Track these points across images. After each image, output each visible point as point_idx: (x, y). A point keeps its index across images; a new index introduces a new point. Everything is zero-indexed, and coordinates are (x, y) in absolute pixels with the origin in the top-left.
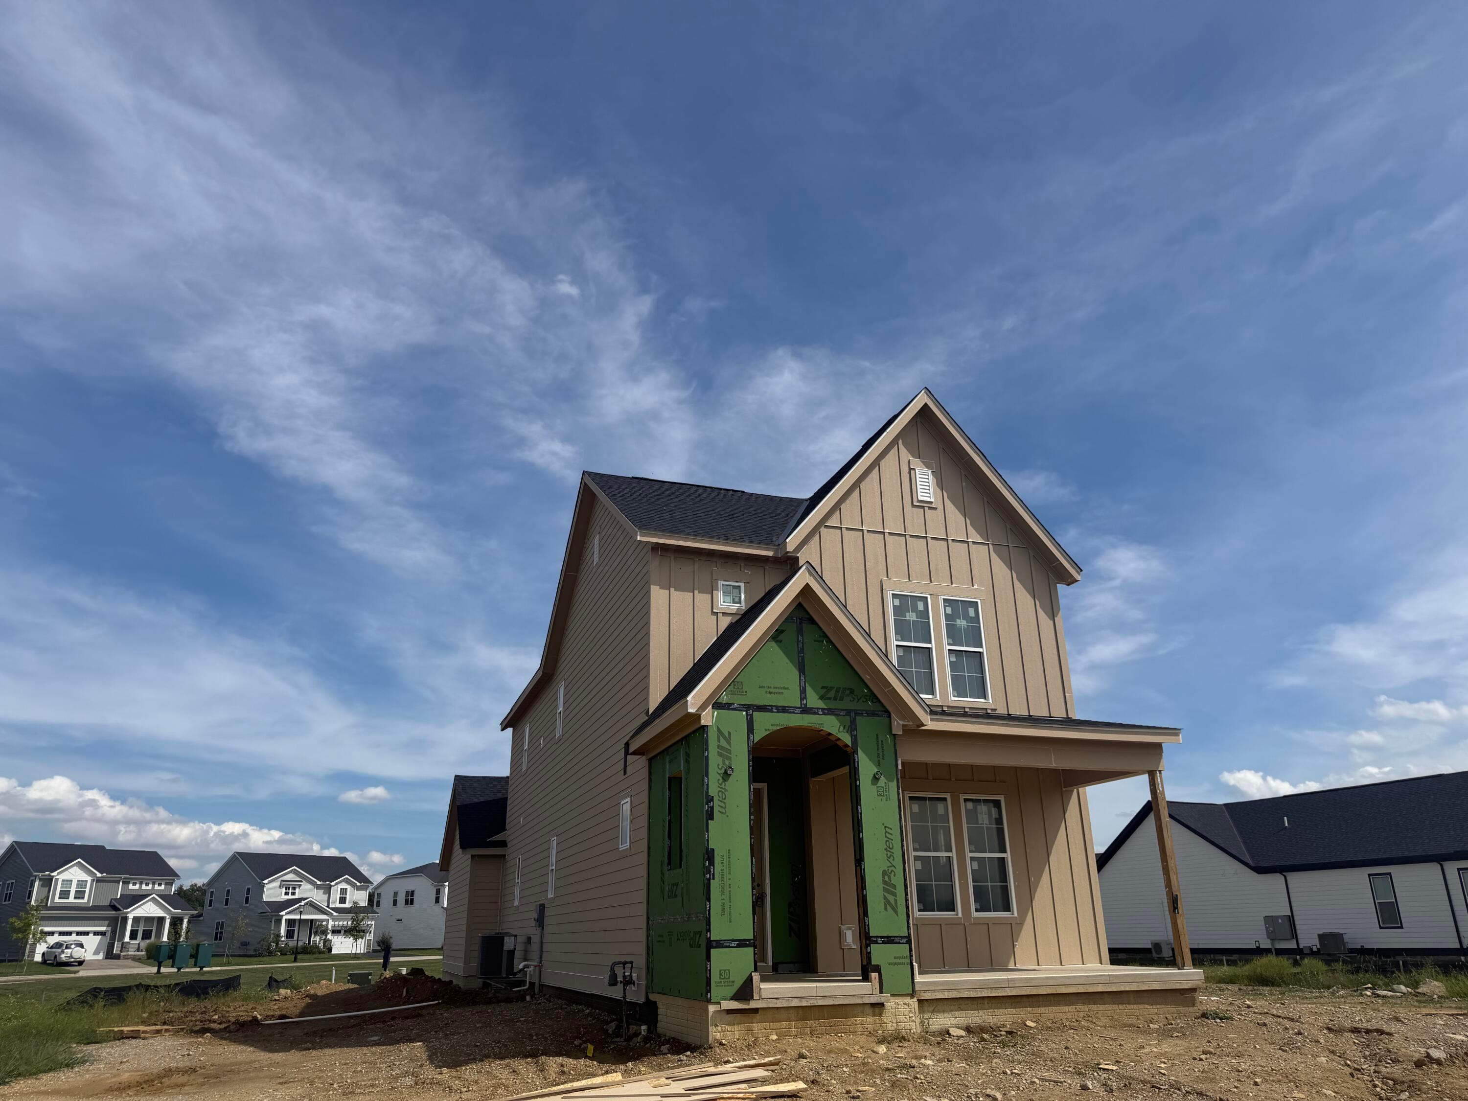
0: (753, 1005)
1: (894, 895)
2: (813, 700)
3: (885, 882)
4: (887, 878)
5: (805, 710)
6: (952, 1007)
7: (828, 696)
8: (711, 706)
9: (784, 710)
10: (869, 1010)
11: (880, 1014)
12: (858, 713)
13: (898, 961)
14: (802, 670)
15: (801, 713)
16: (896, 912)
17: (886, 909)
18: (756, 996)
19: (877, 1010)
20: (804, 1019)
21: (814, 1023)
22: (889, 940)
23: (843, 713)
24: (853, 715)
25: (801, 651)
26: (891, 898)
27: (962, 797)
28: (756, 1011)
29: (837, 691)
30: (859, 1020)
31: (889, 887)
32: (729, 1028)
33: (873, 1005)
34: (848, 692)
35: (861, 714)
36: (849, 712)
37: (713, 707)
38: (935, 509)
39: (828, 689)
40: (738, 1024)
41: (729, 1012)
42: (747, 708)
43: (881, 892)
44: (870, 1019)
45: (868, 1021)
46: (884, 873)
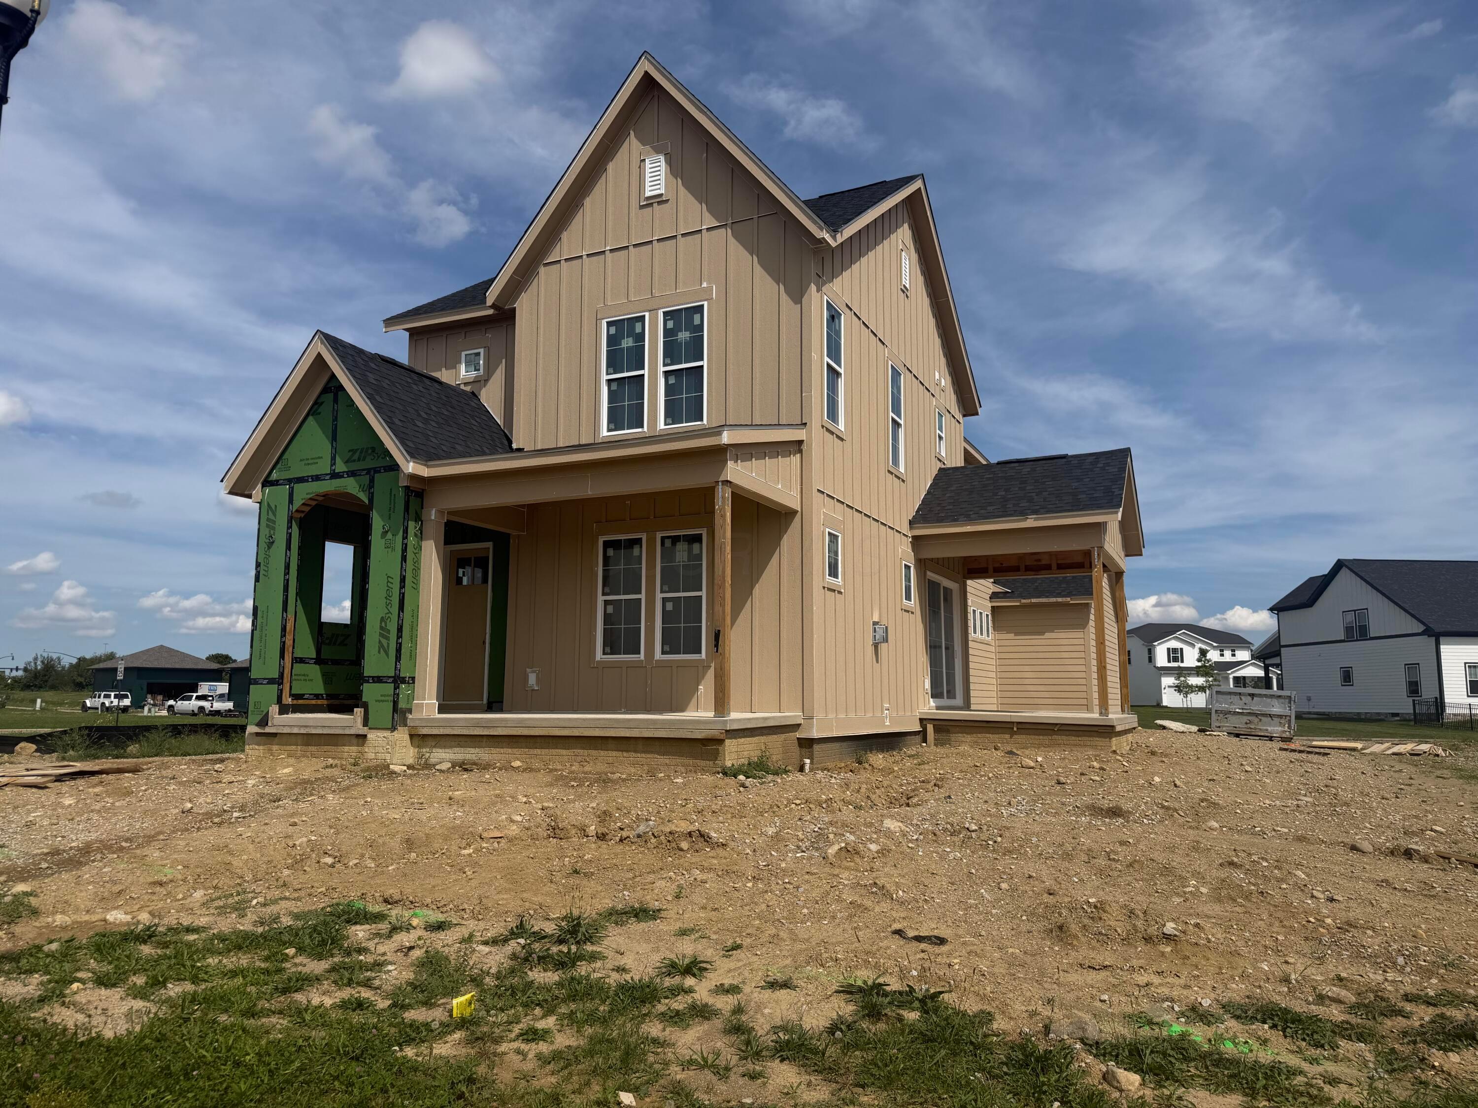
0: (268, 730)
1: (387, 638)
2: (340, 467)
3: (381, 628)
4: (383, 625)
5: (335, 475)
6: (453, 743)
7: (354, 458)
8: (260, 486)
9: (317, 478)
10: (355, 741)
11: (363, 745)
12: (376, 470)
13: (383, 698)
14: (334, 438)
15: (331, 478)
16: (387, 655)
17: (379, 652)
18: (270, 724)
19: (361, 741)
20: (307, 745)
21: (313, 748)
22: (378, 680)
23: (365, 472)
24: (372, 473)
25: (335, 419)
26: (384, 642)
27: (659, 535)
28: (274, 735)
29: (361, 453)
30: (346, 748)
31: (384, 632)
32: (257, 747)
33: (358, 736)
34: (370, 451)
35: (379, 472)
36: (368, 471)
37: (263, 486)
38: (667, 201)
39: (353, 451)
40: (264, 745)
41: (257, 734)
42: (290, 481)
43: (376, 637)
44: (354, 748)
45: (350, 751)
46: (382, 619)
